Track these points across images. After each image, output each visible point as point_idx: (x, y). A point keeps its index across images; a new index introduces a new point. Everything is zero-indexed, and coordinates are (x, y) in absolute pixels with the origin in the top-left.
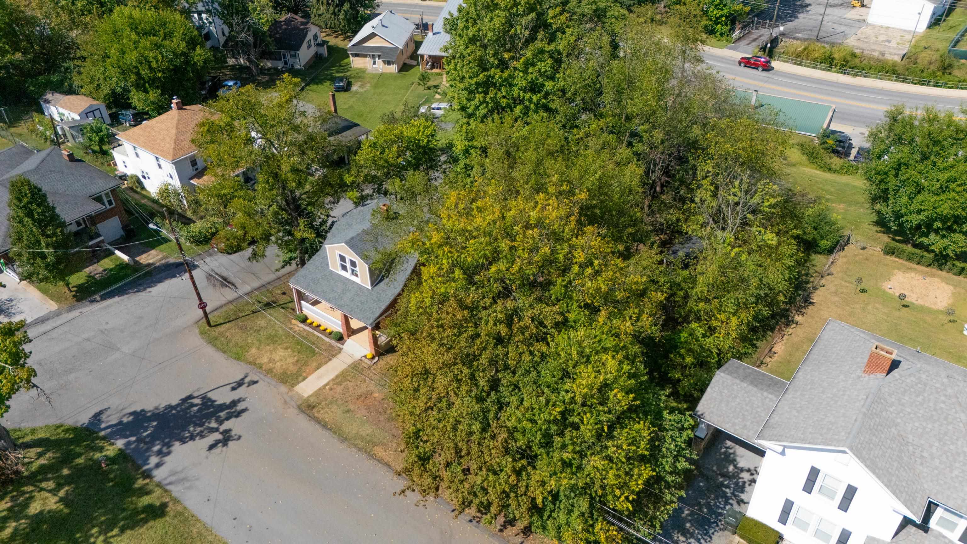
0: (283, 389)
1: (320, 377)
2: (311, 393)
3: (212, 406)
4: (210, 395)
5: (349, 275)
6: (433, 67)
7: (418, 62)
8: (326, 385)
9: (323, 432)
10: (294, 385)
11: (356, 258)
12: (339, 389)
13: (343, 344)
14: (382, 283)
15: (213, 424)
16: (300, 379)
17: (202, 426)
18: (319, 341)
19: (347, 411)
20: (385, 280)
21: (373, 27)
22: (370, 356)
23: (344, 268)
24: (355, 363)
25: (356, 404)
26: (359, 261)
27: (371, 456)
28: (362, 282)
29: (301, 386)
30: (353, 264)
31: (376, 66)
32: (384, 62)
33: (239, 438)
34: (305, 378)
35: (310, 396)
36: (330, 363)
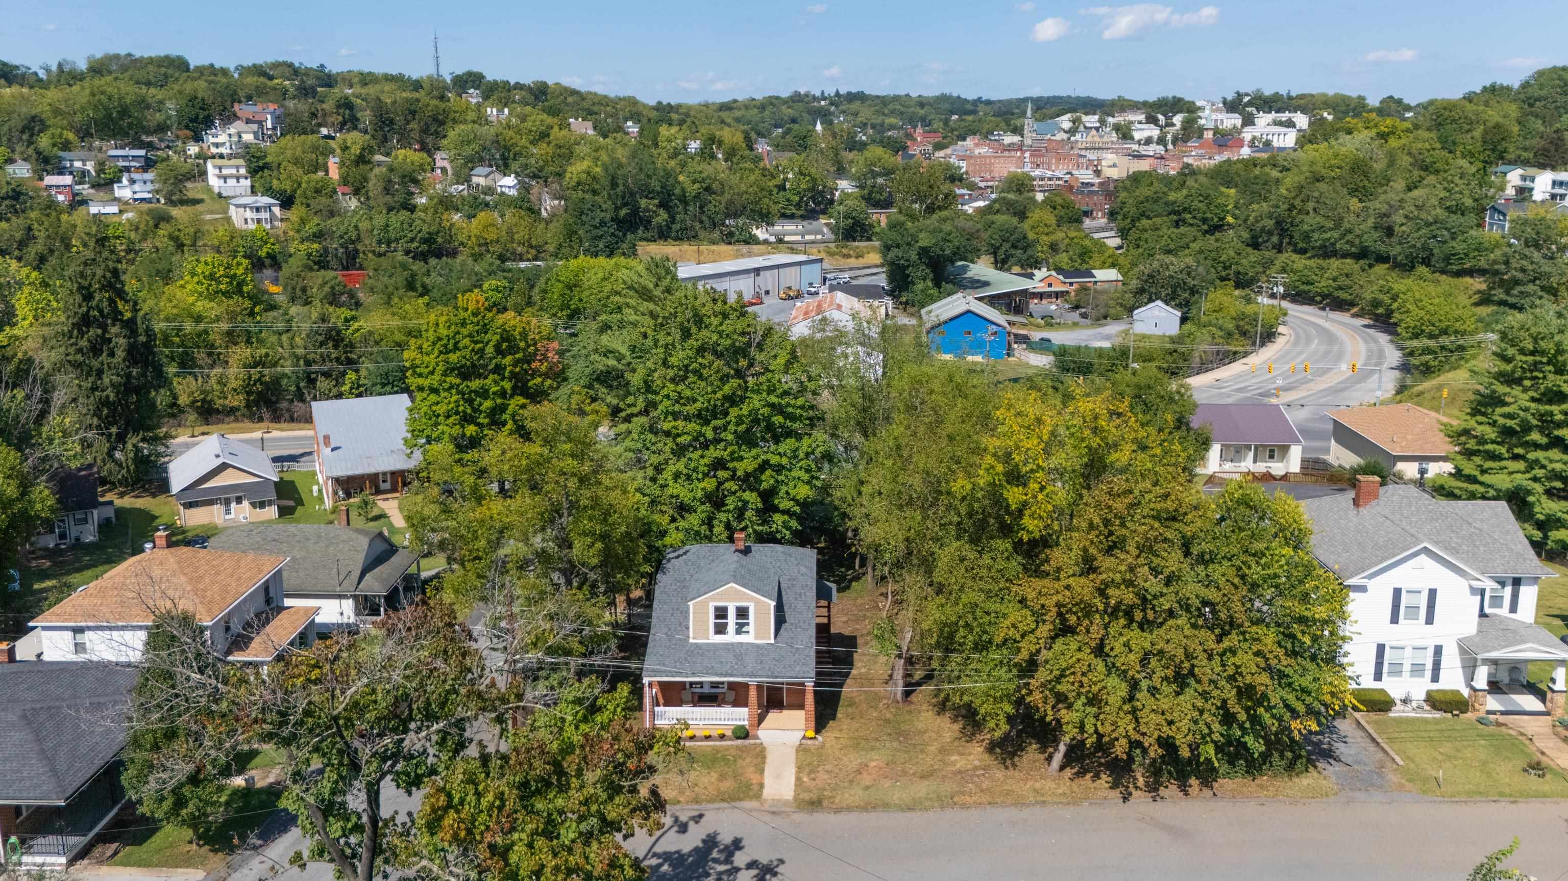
0: (749, 804)
1: (778, 776)
2: (792, 793)
3: (682, 856)
4: (658, 849)
5: (731, 637)
6: (348, 495)
7: (300, 502)
8: (798, 779)
9: (873, 815)
10: (758, 796)
11: (751, 599)
12: (822, 776)
13: (757, 738)
14: (782, 631)
15: (721, 868)
16: (756, 788)
17: (708, 875)
18: (716, 750)
19: (867, 788)
20: (784, 626)
21: (218, 456)
22: (811, 733)
23: (720, 629)
24: (801, 749)
25: (866, 780)
26: (757, 603)
27: (965, 806)
28: (756, 638)
29: (768, 793)
30: (742, 613)
31: (232, 516)
32: (254, 505)
33: (782, 861)
34: (762, 786)
35: (797, 795)
36: (768, 760)
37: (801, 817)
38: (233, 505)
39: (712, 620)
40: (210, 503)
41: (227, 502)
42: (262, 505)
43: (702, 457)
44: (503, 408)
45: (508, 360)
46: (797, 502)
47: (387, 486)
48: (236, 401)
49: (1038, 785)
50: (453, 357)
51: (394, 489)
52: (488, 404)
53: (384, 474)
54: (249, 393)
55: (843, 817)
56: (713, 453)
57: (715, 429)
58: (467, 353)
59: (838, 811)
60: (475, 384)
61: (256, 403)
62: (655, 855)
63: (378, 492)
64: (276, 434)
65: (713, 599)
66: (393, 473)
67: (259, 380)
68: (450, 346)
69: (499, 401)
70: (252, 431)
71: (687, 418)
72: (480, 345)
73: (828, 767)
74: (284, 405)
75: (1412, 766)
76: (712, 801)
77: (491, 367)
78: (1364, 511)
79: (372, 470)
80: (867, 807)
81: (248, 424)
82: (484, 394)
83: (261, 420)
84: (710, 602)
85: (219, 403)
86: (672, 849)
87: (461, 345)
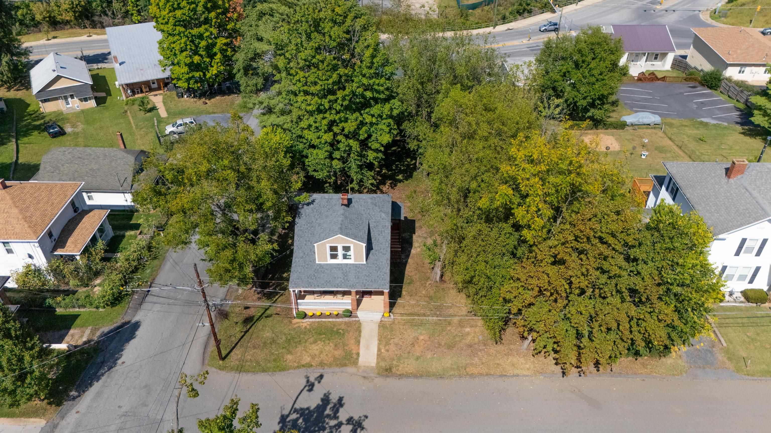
0: (351, 369)
1: (368, 347)
2: (375, 361)
3: (310, 412)
4: (297, 406)
5: (340, 260)
6: (134, 93)
7: (109, 93)
8: (379, 350)
9: (420, 380)
10: (355, 362)
11: (352, 243)
12: (392, 348)
13: (357, 317)
14: (370, 255)
15: (333, 423)
16: (355, 356)
17: (324, 429)
18: (334, 324)
19: (418, 358)
20: (372, 252)
21: (54, 71)
22: (387, 315)
23: (334, 256)
24: (382, 325)
25: (418, 350)
26: (355, 244)
27: (472, 376)
28: (355, 261)
29: (362, 360)
30: (347, 249)
31: (70, 105)
32: (81, 100)
33: (366, 417)
34: (358, 354)
35: (378, 363)
36: (363, 334)
37: (379, 381)
38: (69, 99)
39: (328, 252)
40: (56, 99)
41: (66, 98)
42: (86, 100)
43: (324, 118)
44: (214, 45)
45: (213, 14)
46: (382, 145)
47: (155, 86)
48: (68, 16)
49: (515, 360)
50: (178, 13)
51: (159, 89)
52: (203, 43)
53: (153, 80)
54: (75, 12)
55: (403, 382)
56: (330, 117)
57: (330, 101)
58: (185, 11)
59: (401, 376)
60: (195, 31)
61: (80, 17)
62: (296, 411)
63: (151, 90)
64: (95, 37)
65: (328, 242)
66: (157, 80)
67: (79, 4)
68: (175, 6)
69: (210, 41)
70: (81, 35)
71: (313, 94)
72: (193, 6)
73: (396, 340)
74: (96, 18)
75: (731, 347)
76: (330, 365)
77: (202, 19)
78: (731, 180)
79: (144, 79)
80: (416, 376)
81: (78, 30)
82: (201, 37)
83: (85, 27)
84: (328, 244)
85: (59, 18)
86: (305, 406)
87: (181, 5)
